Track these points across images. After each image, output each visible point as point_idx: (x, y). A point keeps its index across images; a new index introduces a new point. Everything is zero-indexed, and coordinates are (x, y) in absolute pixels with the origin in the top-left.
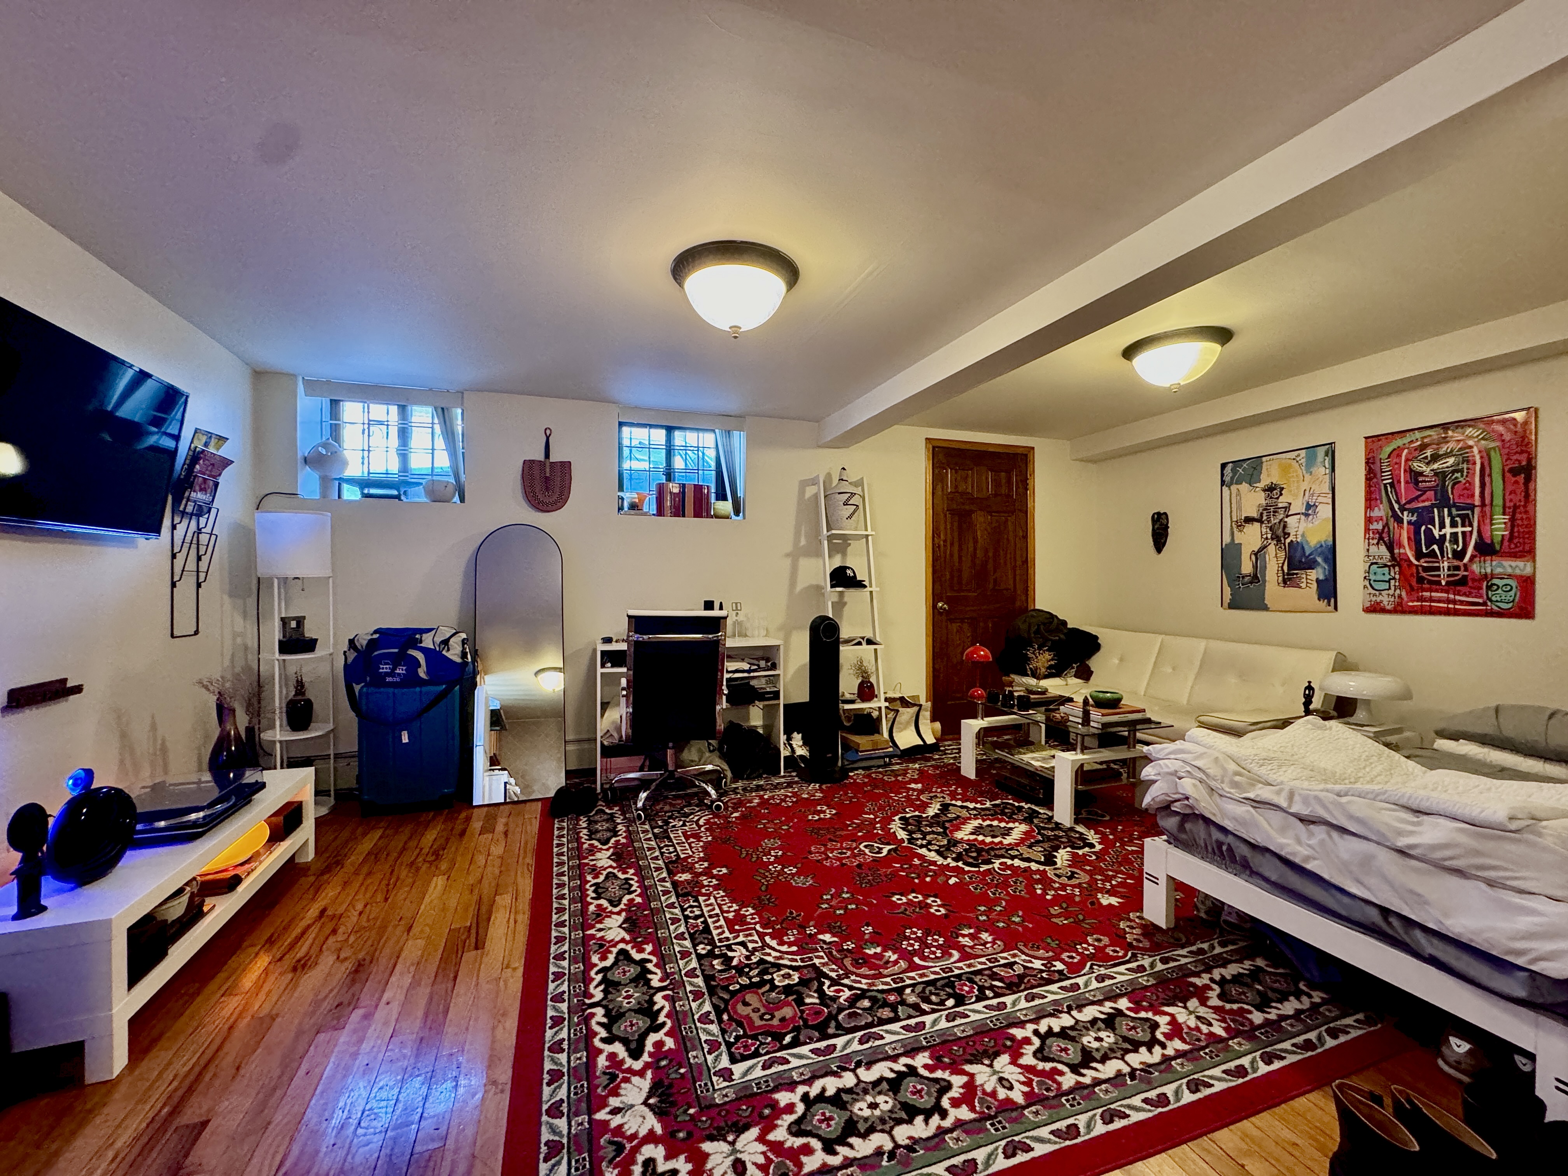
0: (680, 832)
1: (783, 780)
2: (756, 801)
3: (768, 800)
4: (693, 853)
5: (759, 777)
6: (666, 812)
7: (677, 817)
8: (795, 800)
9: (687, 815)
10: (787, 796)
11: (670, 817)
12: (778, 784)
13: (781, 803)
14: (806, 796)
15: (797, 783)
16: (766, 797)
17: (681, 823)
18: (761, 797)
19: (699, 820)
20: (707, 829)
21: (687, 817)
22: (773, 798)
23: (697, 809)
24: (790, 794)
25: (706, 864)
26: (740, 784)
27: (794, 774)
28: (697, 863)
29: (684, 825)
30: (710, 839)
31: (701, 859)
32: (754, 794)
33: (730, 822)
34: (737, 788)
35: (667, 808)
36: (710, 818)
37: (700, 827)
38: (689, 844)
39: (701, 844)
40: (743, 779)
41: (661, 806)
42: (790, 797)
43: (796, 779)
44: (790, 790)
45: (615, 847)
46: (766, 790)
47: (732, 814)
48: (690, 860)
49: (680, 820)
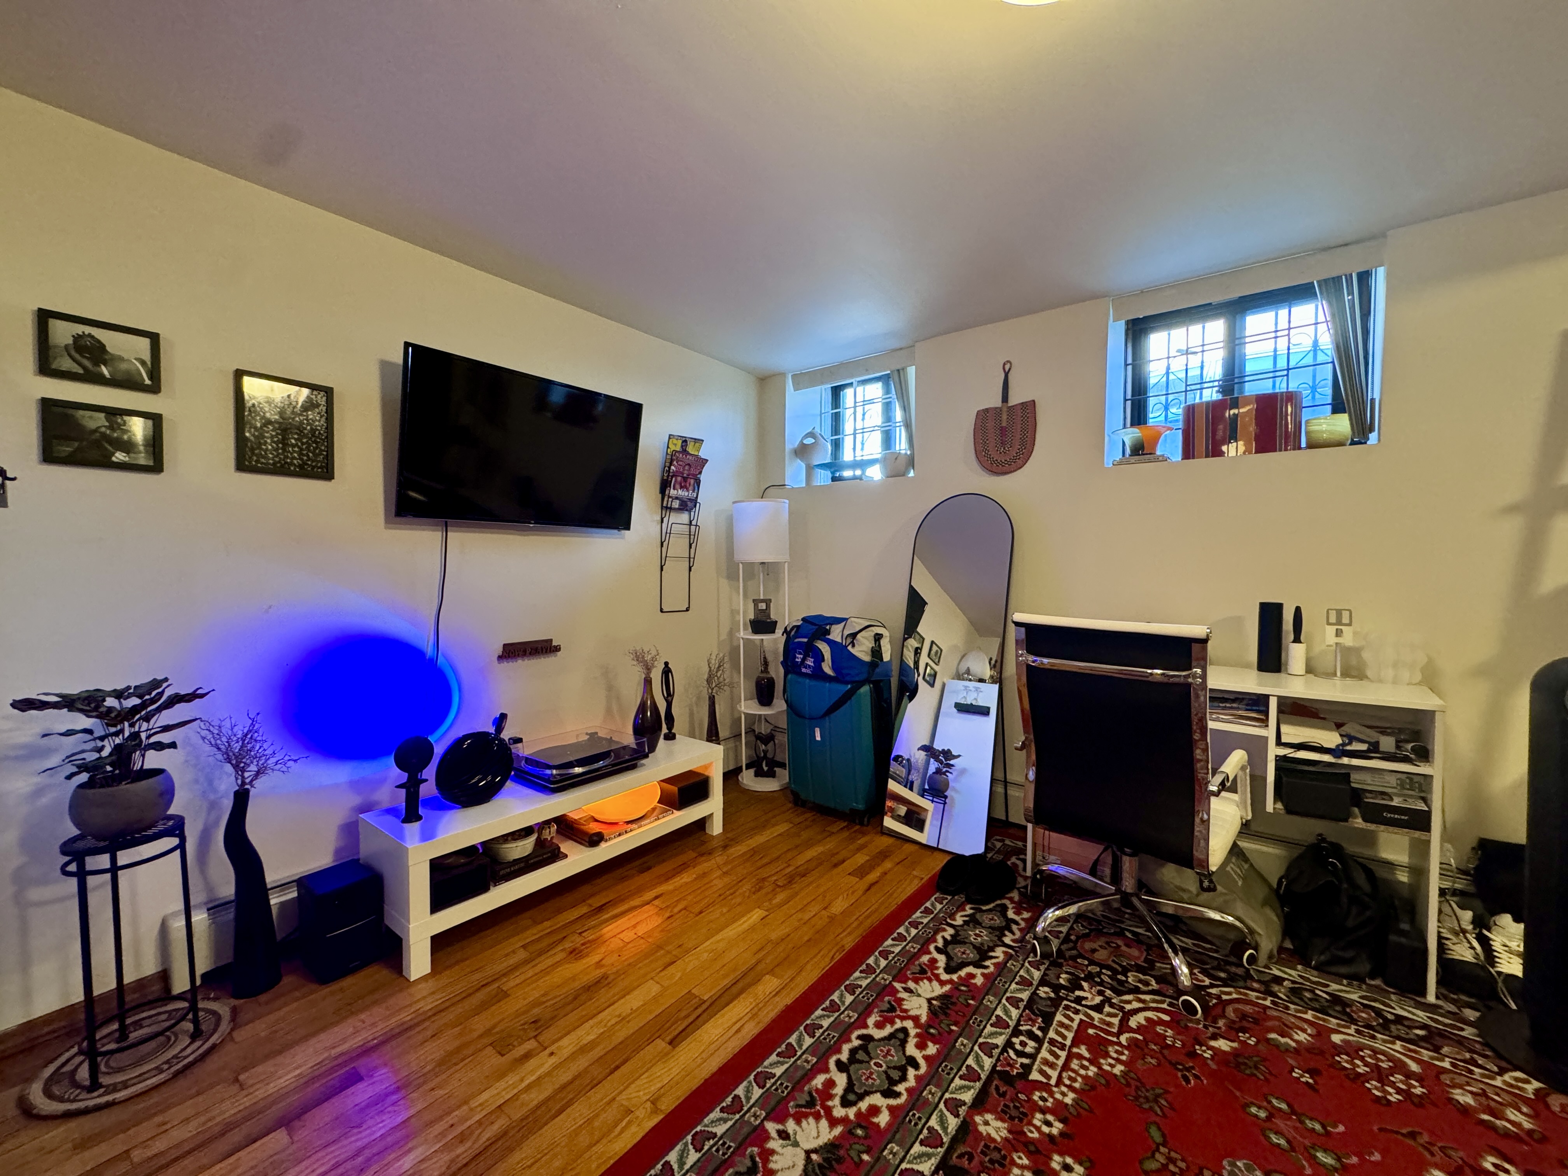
0: (1077, 1018)
1: (1421, 1016)
2: (1302, 1037)
3: (1338, 1050)
4: (1059, 1082)
5: (1356, 979)
6: (1092, 963)
7: (1102, 983)
8: (1418, 1091)
9: (1121, 989)
10: (1399, 1067)
11: (1089, 977)
12: (1399, 1019)
13: (1366, 1078)
14: (1464, 1098)
15: (1461, 1042)
16: (1336, 1038)
17: (1098, 999)
18: (1322, 1033)
19: (1136, 1011)
20: (1133, 1045)
21: (1119, 993)
22: (1353, 1050)
23: (1154, 985)
24: (1414, 1067)
25: (1057, 1128)
26: (1293, 974)
27: (1471, 1014)
28: (1043, 1111)
29: (1098, 1008)
30: (1118, 1069)
31: (1059, 1110)
32: (1309, 1015)
33: (1193, 1055)
34: (1279, 980)
35: (1102, 955)
36: (1161, 1022)
37: (1124, 1027)
38: (1070, 1057)
39: (1092, 1071)
40: (1307, 964)
41: (1095, 946)
42: (1409, 1075)
43: (1469, 1032)
44: (1426, 1054)
45: (956, 986)
46: (1353, 1021)
47: (1214, 1037)
48: (1036, 1096)
49: (1100, 993)
